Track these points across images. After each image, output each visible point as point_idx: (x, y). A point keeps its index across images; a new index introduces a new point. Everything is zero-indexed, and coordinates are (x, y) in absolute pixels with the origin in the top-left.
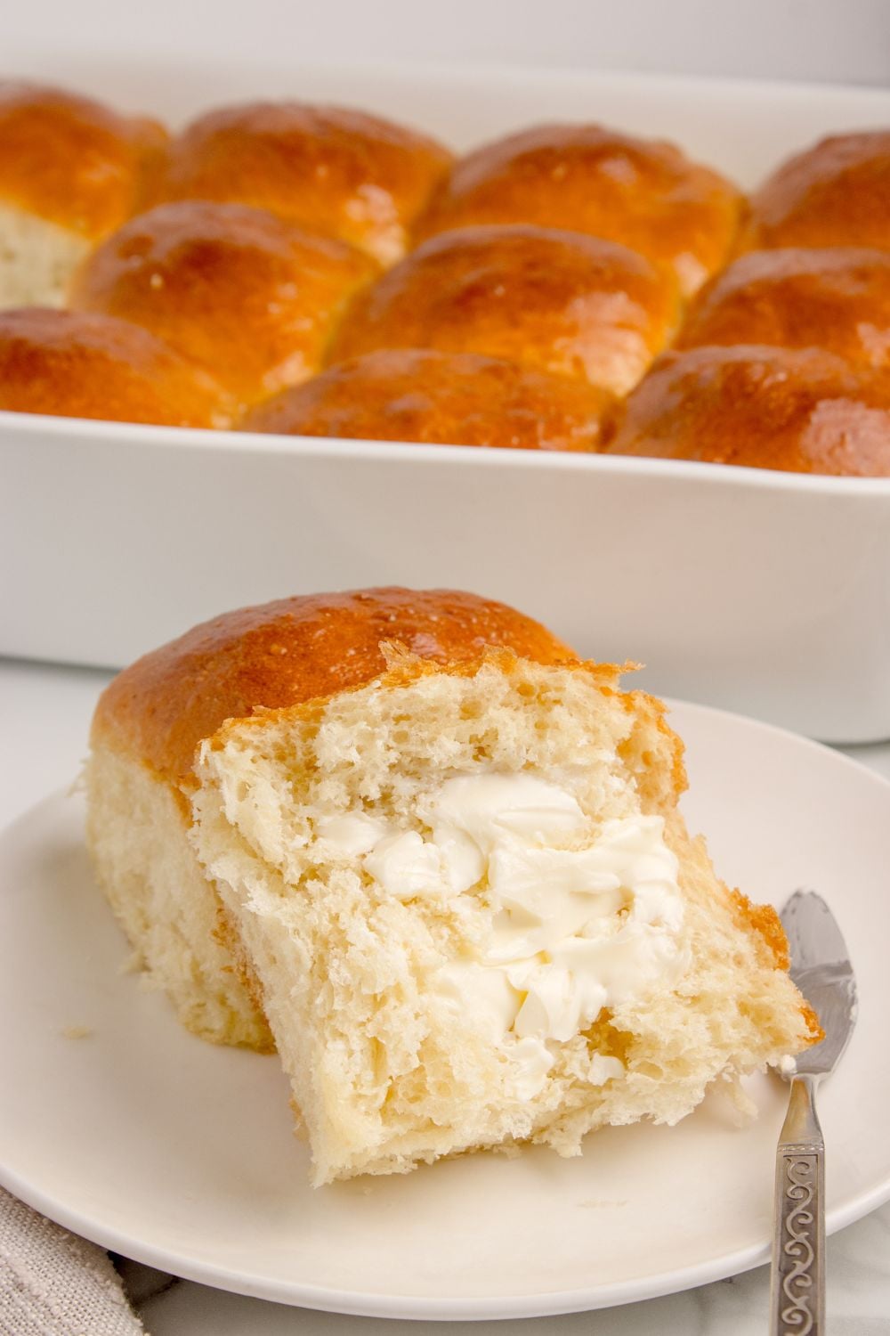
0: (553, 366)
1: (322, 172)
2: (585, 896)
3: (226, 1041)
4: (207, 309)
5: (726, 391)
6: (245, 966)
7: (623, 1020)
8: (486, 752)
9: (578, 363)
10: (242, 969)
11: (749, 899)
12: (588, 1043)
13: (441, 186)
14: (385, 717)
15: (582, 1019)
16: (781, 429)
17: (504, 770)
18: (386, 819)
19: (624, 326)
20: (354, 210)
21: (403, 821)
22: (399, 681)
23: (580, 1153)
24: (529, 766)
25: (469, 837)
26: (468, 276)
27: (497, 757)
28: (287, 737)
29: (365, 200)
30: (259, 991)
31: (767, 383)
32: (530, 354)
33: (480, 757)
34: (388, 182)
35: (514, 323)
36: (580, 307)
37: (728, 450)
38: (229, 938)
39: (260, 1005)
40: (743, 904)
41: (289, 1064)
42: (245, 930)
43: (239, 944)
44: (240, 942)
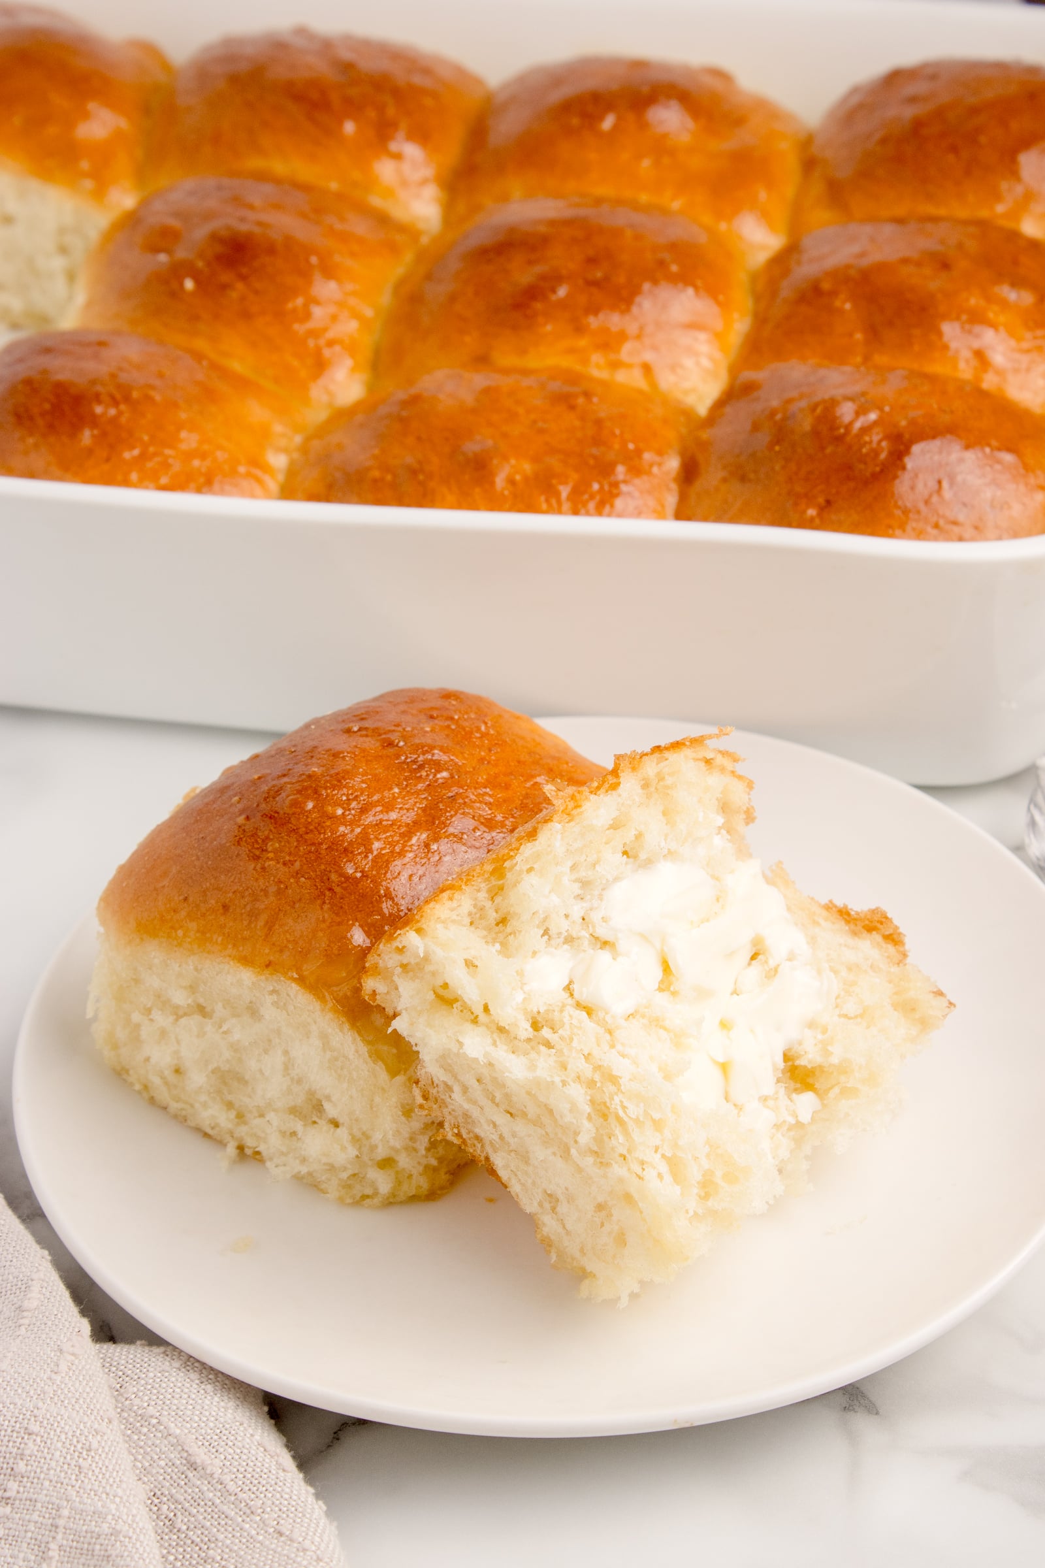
0: (621, 377)
1: (349, 127)
3: (392, 1200)
4: (246, 315)
5: (816, 433)
7: (810, 1056)
8: (630, 850)
9: (647, 369)
10: (456, 1131)
11: (849, 907)
12: (785, 1087)
13: (478, 133)
15: (775, 1069)
16: (875, 477)
17: (648, 864)
18: (569, 947)
19: (694, 326)
20: (385, 170)
21: (588, 945)
22: (566, 816)
25: (644, 938)
26: (523, 275)
27: (643, 854)
28: (476, 902)
29: (398, 157)
31: (858, 425)
32: (597, 368)
33: (627, 858)
34: (421, 135)
35: (579, 329)
36: (647, 305)
37: (821, 500)
38: (435, 1106)
39: (482, 1158)
40: (844, 914)
41: (536, 1204)
42: (457, 1095)
43: (447, 1110)
44: (447, 1107)
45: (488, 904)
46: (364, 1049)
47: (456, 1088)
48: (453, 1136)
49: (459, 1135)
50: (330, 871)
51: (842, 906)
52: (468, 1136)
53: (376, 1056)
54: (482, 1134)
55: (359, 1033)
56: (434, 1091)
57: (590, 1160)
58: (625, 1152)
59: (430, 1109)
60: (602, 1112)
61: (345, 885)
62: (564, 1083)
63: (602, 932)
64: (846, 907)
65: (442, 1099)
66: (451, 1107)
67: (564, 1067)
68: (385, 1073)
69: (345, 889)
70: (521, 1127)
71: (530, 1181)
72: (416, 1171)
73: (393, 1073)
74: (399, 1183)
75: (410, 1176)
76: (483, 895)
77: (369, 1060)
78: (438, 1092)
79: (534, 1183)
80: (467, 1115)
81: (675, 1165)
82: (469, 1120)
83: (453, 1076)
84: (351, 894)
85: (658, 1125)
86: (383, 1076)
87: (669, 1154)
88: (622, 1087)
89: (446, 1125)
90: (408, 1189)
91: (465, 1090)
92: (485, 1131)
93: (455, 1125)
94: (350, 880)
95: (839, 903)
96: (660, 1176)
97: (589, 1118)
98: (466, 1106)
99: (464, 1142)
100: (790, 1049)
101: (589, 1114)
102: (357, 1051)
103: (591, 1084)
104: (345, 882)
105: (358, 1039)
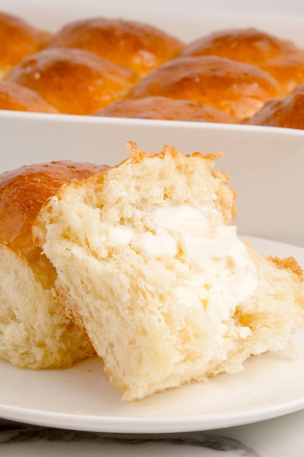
2: (217, 259)
3: (42, 366)
6: (71, 311)
8: (168, 196)
10: (70, 312)
12: (235, 321)
14: (133, 177)
15: (231, 311)
17: (176, 204)
18: (133, 229)
19: (256, 97)
21: (141, 229)
22: (135, 161)
23: (244, 369)
24: (186, 202)
25: (171, 233)
27: (174, 197)
28: (87, 193)
29: (141, 57)
30: (81, 321)
33: (166, 198)
38: (61, 299)
39: (82, 328)
40: (276, 261)
41: (104, 350)
42: (72, 292)
43: (67, 301)
44: (67, 300)
45: (94, 194)
46: (32, 275)
47: (72, 288)
48: (69, 315)
49: (71, 315)
50: (30, 200)
51: (275, 258)
52: (76, 316)
53: (38, 279)
54: (82, 314)
55: (32, 268)
56: (61, 292)
57: (127, 311)
58: (143, 306)
59: (59, 300)
60: (135, 290)
61: (35, 205)
62: (118, 274)
63: (149, 224)
64: (277, 258)
65: (65, 296)
66: (69, 300)
67: (119, 268)
68: (42, 287)
69: (35, 207)
70: (98, 303)
71: (102, 338)
72: (55, 350)
73: (45, 288)
74: (45, 356)
75: (52, 353)
76: (92, 190)
77: (35, 282)
78: (64, 292)
79: (104, 339)
80: (76, 305)
81: (168, 318)
82: (77, 308)
83: (71, 282)
84: (37, 209)
85: (162, 298)
86: (40, 288)
87: (165, 311)
88: (146, 278)
89: (66, 309)
90: (51, 360)
91: (76, 289)
92: (84, 313)
93: (70, 309)
94: (38, 204)
95: (274, 257)
96: (160, 320)
97: (129, 291)
98: (76, 297)
99: (74, 318)
100: (239, 307)
101: (129, 289)
102: (30, 277)
103: (132, 278)
104: (36, 204)
105: (31, 269)
